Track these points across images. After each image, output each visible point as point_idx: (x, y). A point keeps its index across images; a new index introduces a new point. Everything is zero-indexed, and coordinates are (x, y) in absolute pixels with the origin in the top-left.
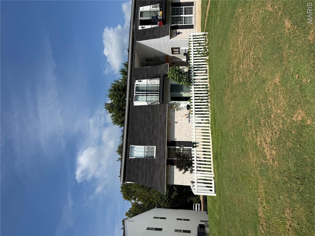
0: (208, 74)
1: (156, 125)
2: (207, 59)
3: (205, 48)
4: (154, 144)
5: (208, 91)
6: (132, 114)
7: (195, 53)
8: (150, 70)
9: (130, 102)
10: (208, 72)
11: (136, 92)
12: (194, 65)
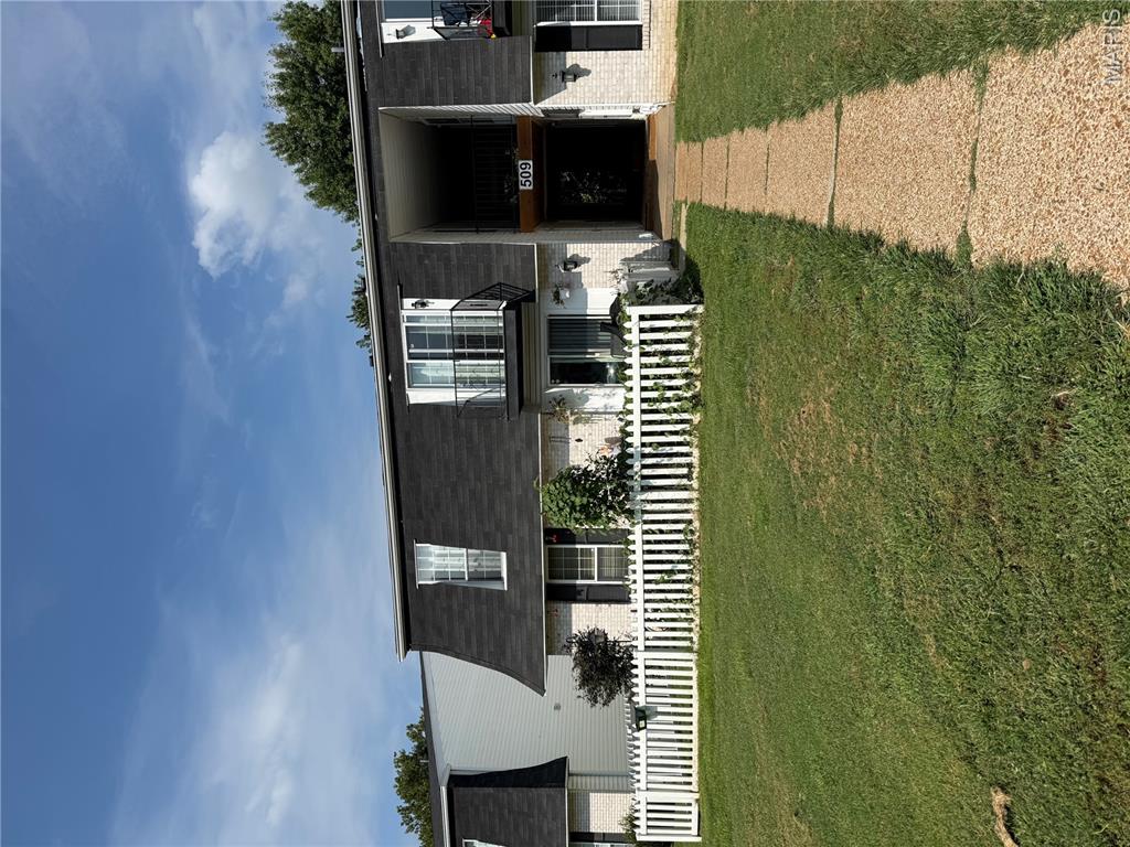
0: (695, 484)
1: (502, 483)
2: (696, 421)
3: (687, 375)
4: (499, 544)
5: (690, 542)
6: (408, 436)
7: (646, 395)
8: (458, 259)
9: (393, 390)
10: (695, 475)
11: (409, 348)
12: (643, 445)
